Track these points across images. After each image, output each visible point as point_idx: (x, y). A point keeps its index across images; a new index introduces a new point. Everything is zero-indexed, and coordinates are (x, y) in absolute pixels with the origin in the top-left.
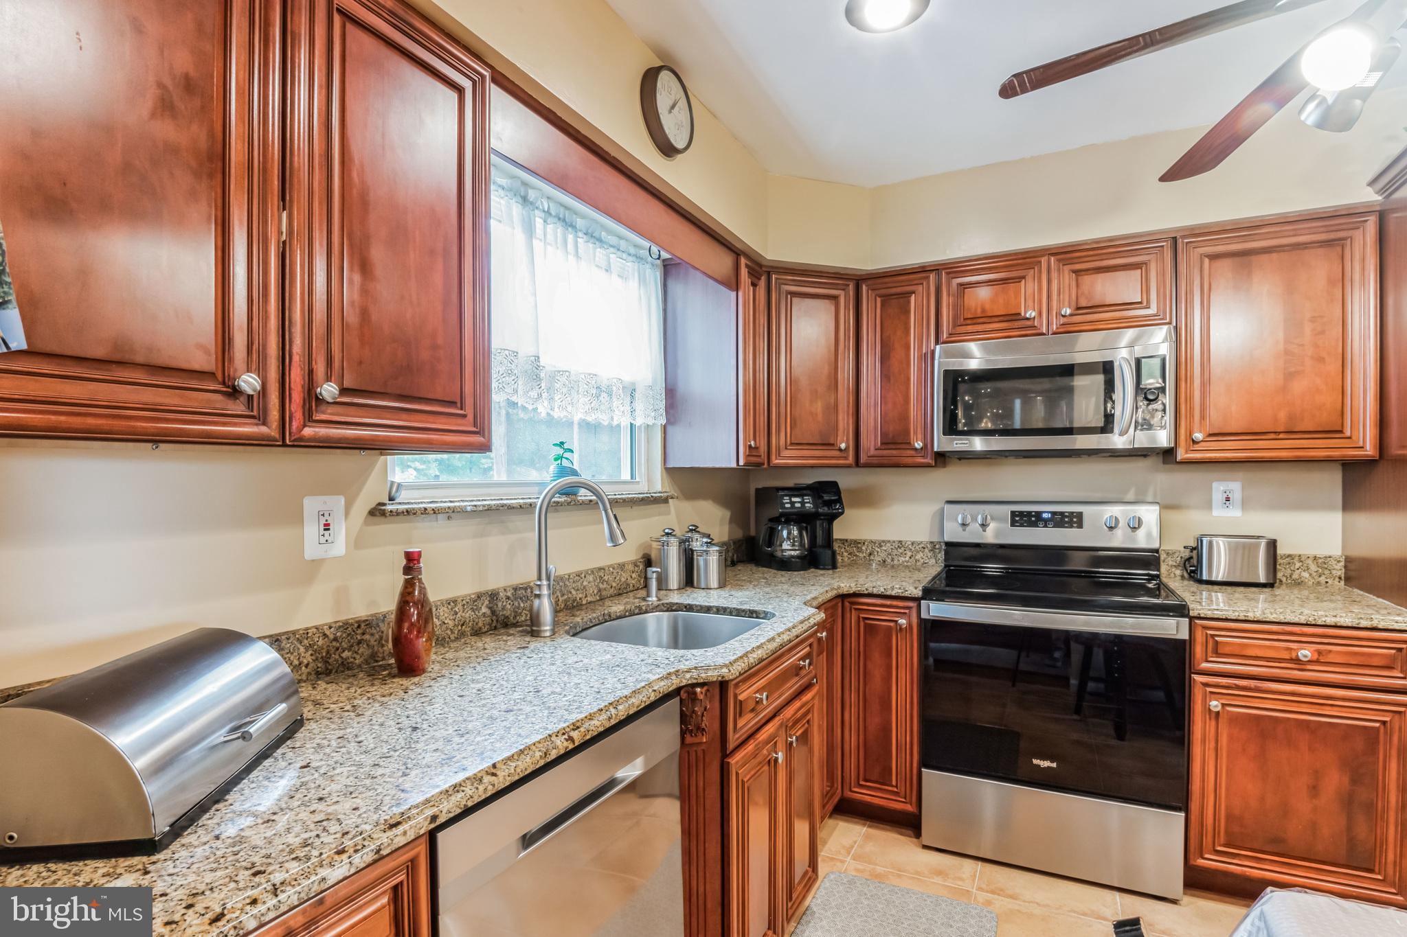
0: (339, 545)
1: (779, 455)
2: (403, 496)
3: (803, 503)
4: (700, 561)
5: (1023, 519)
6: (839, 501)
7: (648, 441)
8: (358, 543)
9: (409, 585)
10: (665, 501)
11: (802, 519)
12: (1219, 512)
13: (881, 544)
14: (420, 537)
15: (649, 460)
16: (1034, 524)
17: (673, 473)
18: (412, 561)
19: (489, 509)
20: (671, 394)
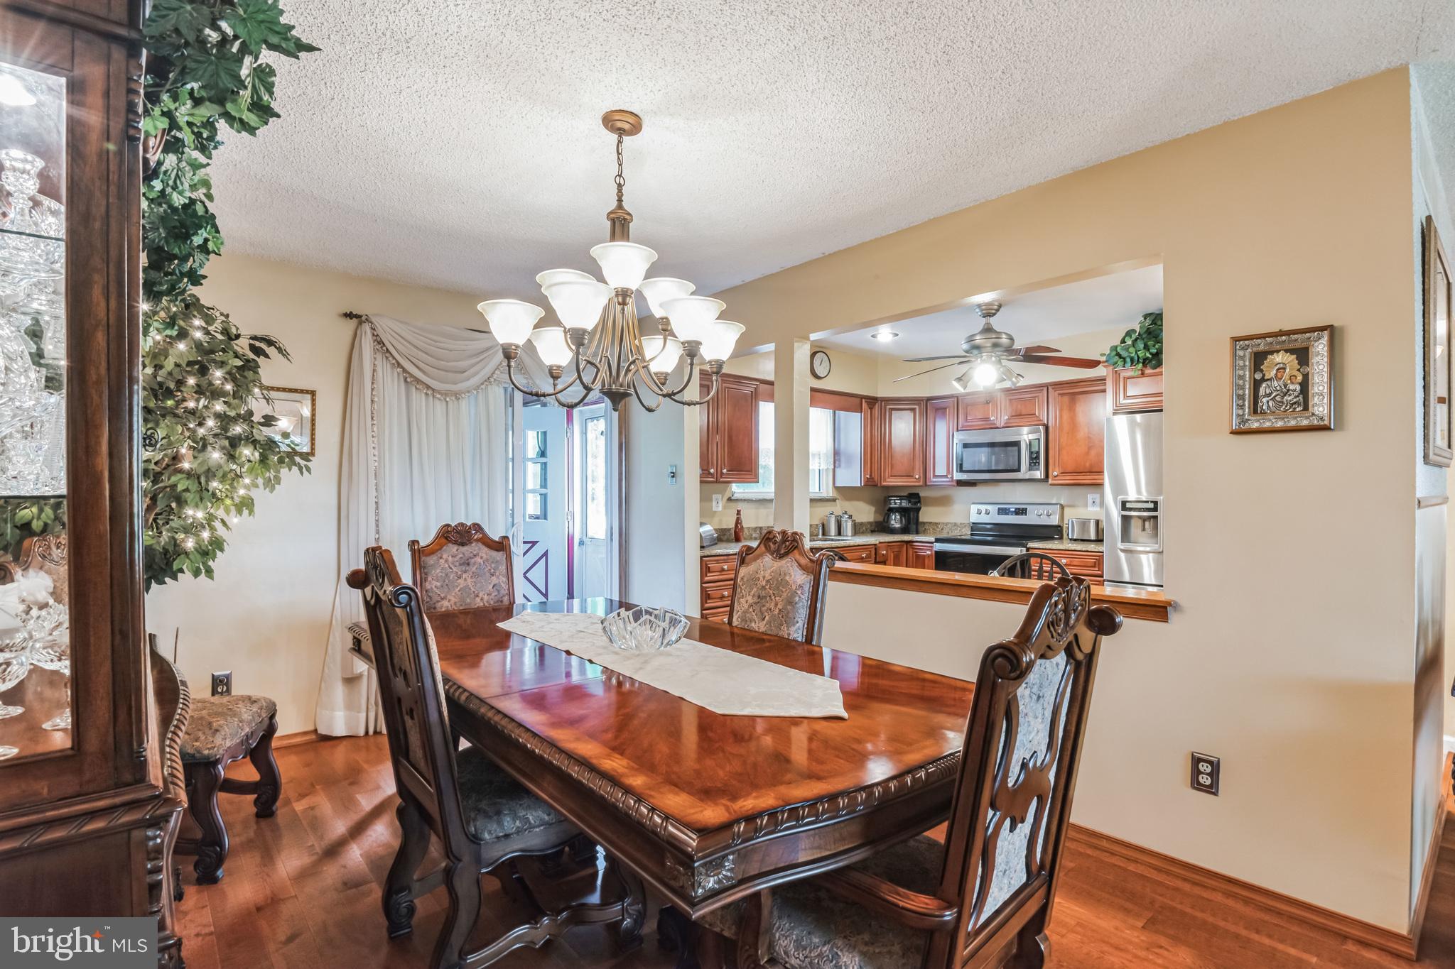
0: (720, 509)
1: (885, 481)
2: (735, 495)
3: (901, 503)
4: (844, 524)
5: (1002, 511)
6: (919, 502)
7: (827, 476)
8: (724, 508)
9: (738, 519)
10: (834, 500)
11: (902, 511)
12: (1090, 509)
13: (947, 524)
14: (740, 506)
15: (827, 484)
16: (1007, 514)
17: (837, 489)
18: (739, 512)
19: (760, 500)
20: (836, 453)
